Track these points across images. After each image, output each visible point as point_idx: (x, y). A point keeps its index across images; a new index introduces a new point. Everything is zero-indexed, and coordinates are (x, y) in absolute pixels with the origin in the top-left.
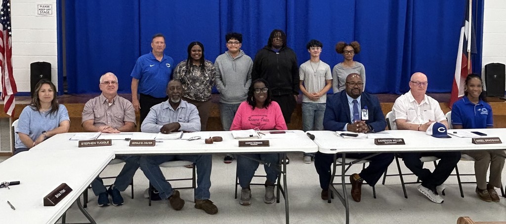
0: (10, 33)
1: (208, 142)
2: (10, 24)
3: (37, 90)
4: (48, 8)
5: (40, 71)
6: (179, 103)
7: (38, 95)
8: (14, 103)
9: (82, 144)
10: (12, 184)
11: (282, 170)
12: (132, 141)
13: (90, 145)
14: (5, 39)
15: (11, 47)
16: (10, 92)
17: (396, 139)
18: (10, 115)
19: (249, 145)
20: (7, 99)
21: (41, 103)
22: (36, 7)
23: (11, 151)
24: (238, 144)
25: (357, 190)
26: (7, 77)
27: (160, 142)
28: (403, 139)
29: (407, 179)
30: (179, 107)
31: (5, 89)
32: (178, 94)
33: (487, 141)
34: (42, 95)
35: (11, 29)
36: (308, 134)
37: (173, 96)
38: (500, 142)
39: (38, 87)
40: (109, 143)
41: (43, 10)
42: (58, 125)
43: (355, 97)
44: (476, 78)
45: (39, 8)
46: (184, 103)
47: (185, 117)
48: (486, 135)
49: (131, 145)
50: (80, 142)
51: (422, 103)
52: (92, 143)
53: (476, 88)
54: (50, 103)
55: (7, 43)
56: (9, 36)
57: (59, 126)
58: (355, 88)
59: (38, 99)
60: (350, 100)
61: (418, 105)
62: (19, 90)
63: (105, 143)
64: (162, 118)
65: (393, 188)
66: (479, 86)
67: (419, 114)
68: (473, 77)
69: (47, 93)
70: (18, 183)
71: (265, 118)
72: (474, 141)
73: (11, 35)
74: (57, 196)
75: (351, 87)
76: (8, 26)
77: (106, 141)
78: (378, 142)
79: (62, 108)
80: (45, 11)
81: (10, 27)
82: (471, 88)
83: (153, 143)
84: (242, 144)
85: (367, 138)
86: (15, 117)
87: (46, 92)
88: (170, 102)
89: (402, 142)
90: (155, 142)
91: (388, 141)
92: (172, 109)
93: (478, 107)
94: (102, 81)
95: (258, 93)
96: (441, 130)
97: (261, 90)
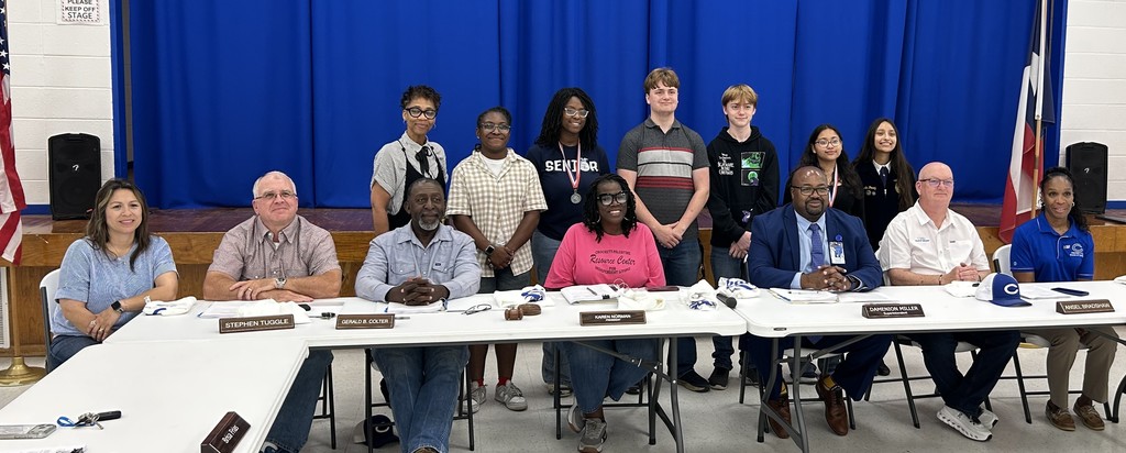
0: (6, 66)
1: (512, 315)
2: (6, 43)
4: (88, 5)
5: (71, 152)
6: (433, 233)
7: (104, 215)
8: (20, 230)
9: (227, 326)
10: (105, 417)
12: (341, 318)
13: (246, 327)
15: (9, 101)
16: (9, 207)
17: (907, 306)
18: (12, 260)
19: (603, 322)
21: (111, 233)
22: (58, 2)
24: (578, 319)
27: (402, 318)
28: (919, 306)
30: (435, 240)
32: (434, 212)
33: (1085, 306)
34: (113, 215)
35: (7, 56)
36: (719, 295)
37: (423, 216)
38: (1111, 309)
40: (288, 322)
41: (76, 10)
42: (152, 285)
43: (813, 217)
44: (1060, 179)
45: (67, 4)
46: (446, 231)
47: (448, 263)
48: (1087, 295)
49: (340, 326)
50: (223, 322)
51: (944, 227)
52: (249, 324)
53: (1060, 199)
54: (133, 235)
56: (4, 72)
57: (155, 286)
58: (813, 199)
59: (105, 225)
60: (803, 225)
61: (936, 232)
63: (280, 322)
64: (398, 265)
66: (1067, 194)
67: (940, 248)
68: (1053, 176)
69: (128, 211)
70: (117, 415)
71: (626, 257)
72: (1060, 308)
73: (7, 72)
74: (226, 439)
75: (805, 196)
77: (282, 318)
78: (869, 312)
79: (161, 247)
80: (82, 12)
81: (7, 51)
82: (1051, 200)
83: (388, 321)
84: (588, 319)
87: (124, 207)
88: (416, 229)
89: (917, 311)
90: (394, 318)
91: (890, 309)
92: (419, 244)
93: (1065, 241)
94: (259, 192)
95: (606, 203)
96: (1011, 289)
97: (615, 197)
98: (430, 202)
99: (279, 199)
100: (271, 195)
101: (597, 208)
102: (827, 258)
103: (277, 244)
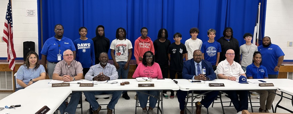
0: (12, 25)
1: (122, 84)
2: (12, 20)
3: (28, 57)
4: (33, 12)
5: (28, 46)
6: (105, 65)
7: (28, 60)
8: (15, 63)
9: (54, 85)
10: (16, 106)
11: (161, 99)
12: (81, 84)
14: (9, 28)
15: (13, 33)
16: (12, 57)
17: (220, 84)
18: (13, 70)
19: (144, 86)
20: (10, 61)
22: (26, 11)
23: (13, 89)
24: (138, 85)
25: (198, 110)
26: (10, 49)
27: (96, 84)
28: (223, 84)
29: (224, 104)
30: (106, 67)
31: (9, 56)
32: (105, 60)
33: (266, 85)
35: (12, 23)
36: (174, 80)
37: (103, 61)
38: (273, 86)
39: (28, 55)
40: (68, 85)
41: (30, 13)
42: (39, 76)
43: (198, 62)
44: (259, 54)
45: (28, 12)
46: (108, 65)
47: (109, 72)
48: (266, 82)
49: (80, 86)
50: (53, 84)
51: (232, 65)
52: (59, 85)
55: (10, 31)
56: (11, 27)
57: (40, 76)
58: (198, 58)
59: (28, 62)
60: (196, 64)
61: (230, 66)
62: (17, 56)
63: (66, 85)
64: (96, 72)
65: (217, 109)
66: (260, 58)
67: (231, 70)
68: (257, 53)
70: (20, 106)
71: (152, 71)
72: (260, 85)
73: (12, 27)
74: (42, 113)
75: (196, 57)
76: (10, 21)
78: (210, 85)
79: (41, 67)
81: (12, 22)
82: (256, 59)
83: (92, 85)
84: (140, 85)
85: (205, 83)
86: (15, 71)
87: (33, 58)
88: (101, 64)
89: (223, 85)
90: (93, 84)
91: (216, 84)
92: (102, 68)
93: (259, 69)
94: (65, 54)
95: (148, 58)
96: (243, 79)
97: (149, 56)
98: (104, 58)
99: (70, 56)
100: (68, 55)
101: (145, 59)
102: (201, 72)
103: (69, 66)
